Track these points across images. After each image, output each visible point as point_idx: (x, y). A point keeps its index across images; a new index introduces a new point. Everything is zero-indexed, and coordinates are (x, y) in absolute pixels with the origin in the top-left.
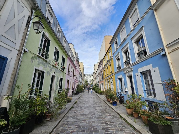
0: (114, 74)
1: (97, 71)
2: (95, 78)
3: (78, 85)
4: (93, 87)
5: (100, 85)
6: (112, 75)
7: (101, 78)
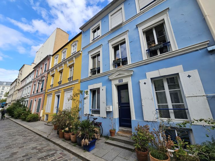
0: (78, 82)
1: (27, 77)
2: (18, 90)
5: (29, 102)
6: (73, 84)
7: (37, 89)
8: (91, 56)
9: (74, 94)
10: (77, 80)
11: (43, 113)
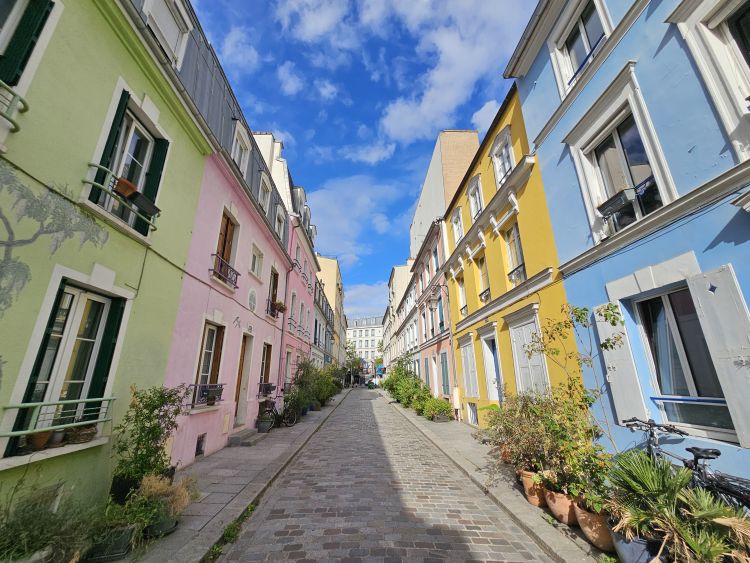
0: (549, 280)
1: (405, 297)
2: (397, 334)
3: (305, 367)
4: (386, 377)
5: (422, 363)
6: (532, 289)
7: (431, 328)
8: (583, 149)
9: (549, 329)
10: (544, 274)
11: (462, 397)
